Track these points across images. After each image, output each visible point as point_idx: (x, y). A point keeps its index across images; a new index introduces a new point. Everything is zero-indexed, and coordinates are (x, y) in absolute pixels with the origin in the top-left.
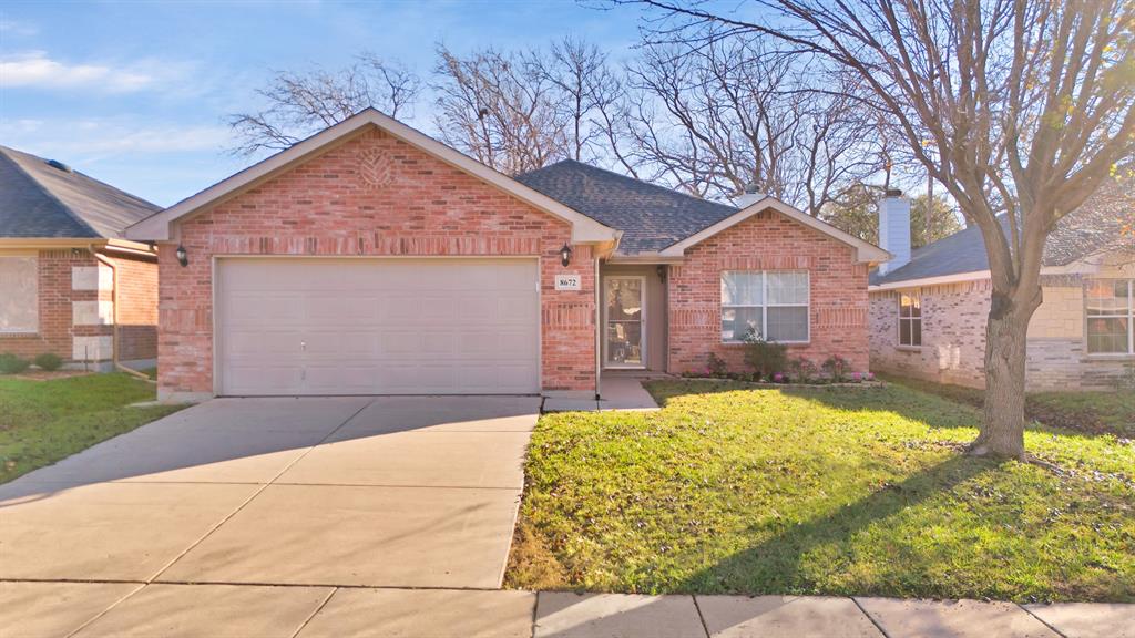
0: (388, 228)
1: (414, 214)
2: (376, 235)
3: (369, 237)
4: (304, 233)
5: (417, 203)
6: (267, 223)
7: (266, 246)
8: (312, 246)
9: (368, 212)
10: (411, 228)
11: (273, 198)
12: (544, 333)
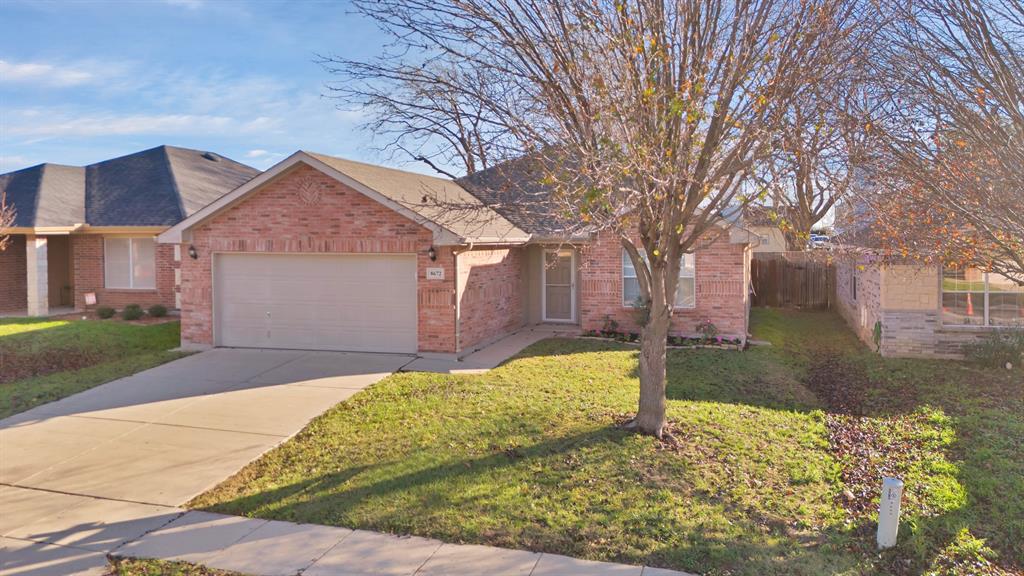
0: (317, 233)
1: (334, 223)
2: (310, 238)
3: (305, 239)
4: (265, 237)
5: (335, 216)
6: (243, 230)
7: (242, 246)
8: (270, 246)
9: (305, 222)
10: (333, 233)
11: (246, 213)
12: (419, 310)
